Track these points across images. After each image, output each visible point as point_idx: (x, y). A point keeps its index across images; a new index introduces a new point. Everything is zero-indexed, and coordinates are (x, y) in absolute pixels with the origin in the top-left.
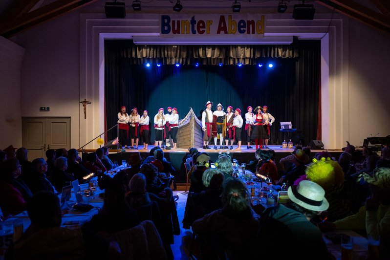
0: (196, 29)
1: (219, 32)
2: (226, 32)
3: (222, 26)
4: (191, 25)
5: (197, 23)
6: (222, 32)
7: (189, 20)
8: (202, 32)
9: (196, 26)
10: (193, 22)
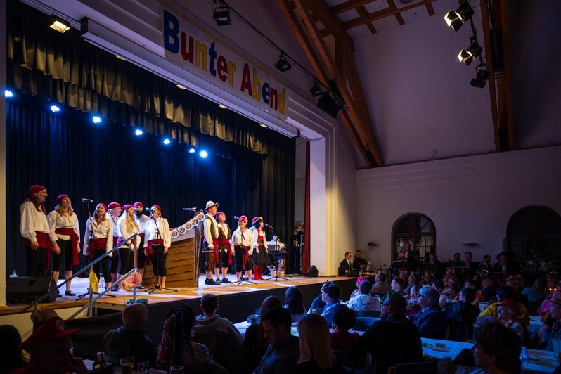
0: (216, 68)
1: (242, 90)
2: (250, 94)
3: (247, 81)
4: (209, 57)
5: (217, 57)
6: (246, 90)
7: (208, 46)
8: (223, 78)
9: (216, 61)
10: (212, 53)
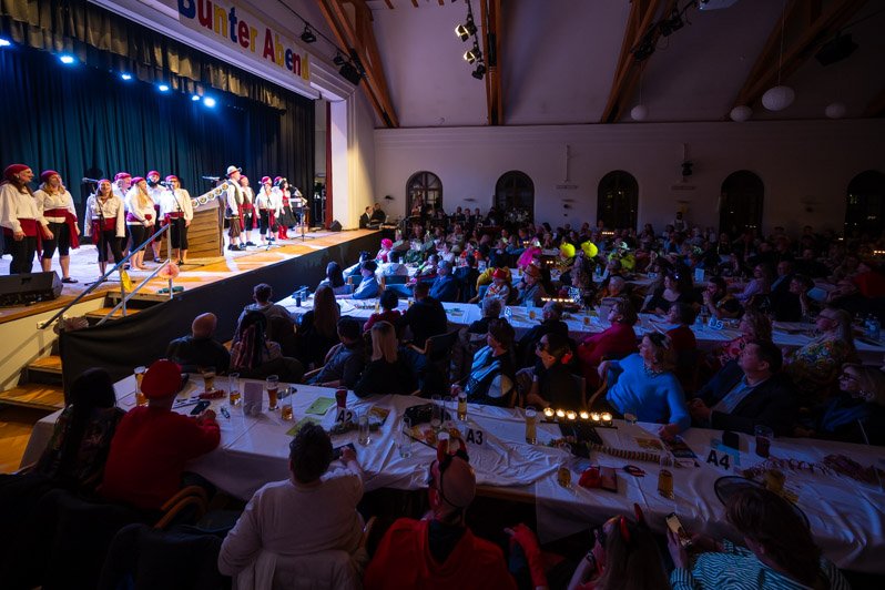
0: (237, 34)
1: (265, 56)
3: (269, 46)
4: (229, 23)
5: (238, 22)
6: (269, 56)
7: (228, 11)
8: (245, 45)
9: (236, 27)
10: (233, 18)
